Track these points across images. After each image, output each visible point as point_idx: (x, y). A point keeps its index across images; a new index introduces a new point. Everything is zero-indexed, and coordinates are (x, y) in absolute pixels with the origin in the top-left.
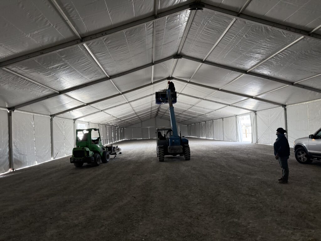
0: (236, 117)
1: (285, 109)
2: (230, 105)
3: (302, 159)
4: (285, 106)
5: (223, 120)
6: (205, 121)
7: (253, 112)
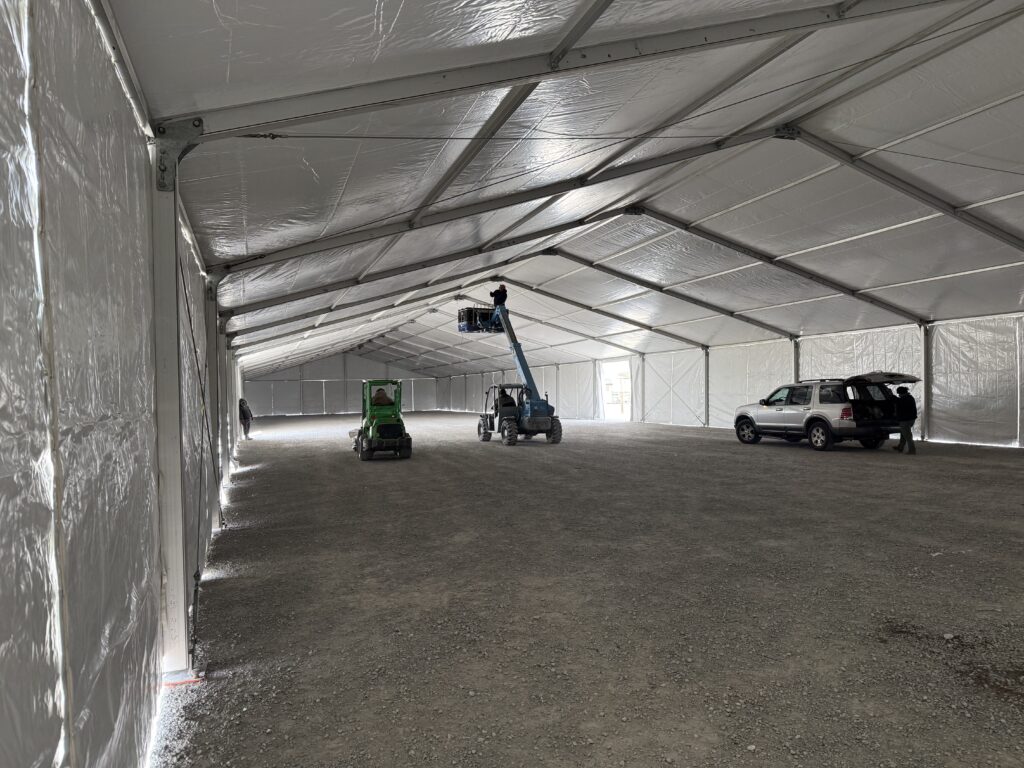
0: (595, 365)
1: (707, 354)
2: (593, 338)
3: (747, 437)
4: (707, 347)
5: (558, 368)
6: (503, 370)
7: (638, 355)
